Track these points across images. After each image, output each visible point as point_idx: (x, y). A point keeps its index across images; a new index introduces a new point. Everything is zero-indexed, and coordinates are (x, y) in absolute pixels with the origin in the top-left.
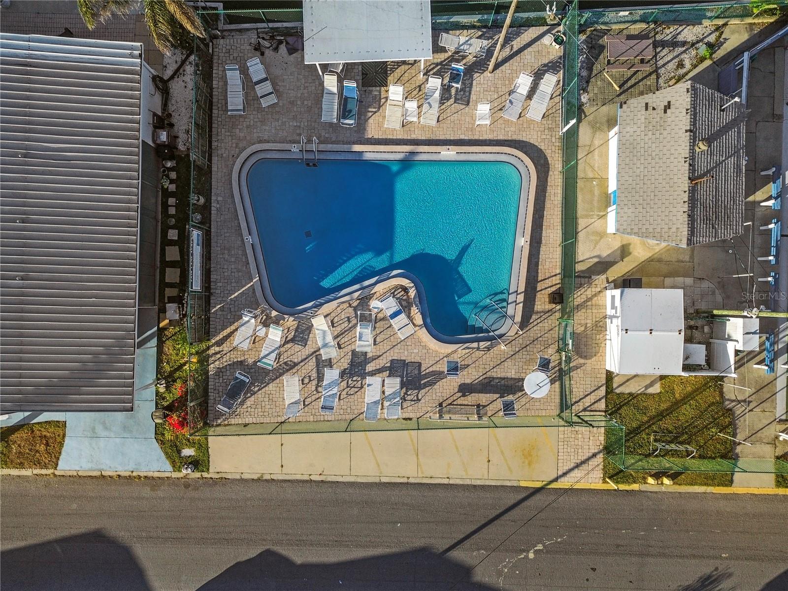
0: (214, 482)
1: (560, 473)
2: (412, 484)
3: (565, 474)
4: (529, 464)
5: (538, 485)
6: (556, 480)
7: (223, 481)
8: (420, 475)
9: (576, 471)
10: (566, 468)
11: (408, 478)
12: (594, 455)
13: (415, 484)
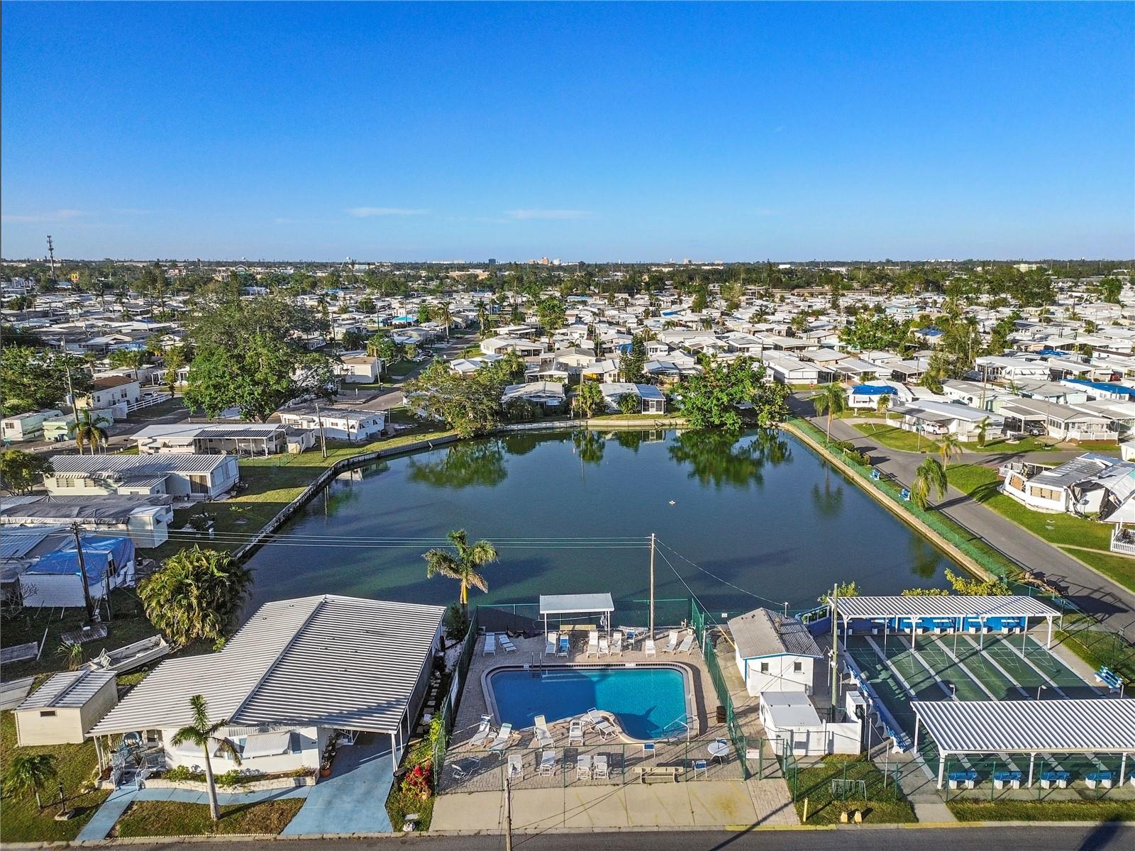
0: (431, 838)
1: (760, 818)
2: (623, 833)
3: (765, 819)
4: (730, 813)
5: (743, 829)
6: (758, 824)
7: (441, 838)
8: (631, 825)
9: (774, 816)
10: (764, 815)
11: (620, 828)
12: (786, 805)
13: (626, 833)
